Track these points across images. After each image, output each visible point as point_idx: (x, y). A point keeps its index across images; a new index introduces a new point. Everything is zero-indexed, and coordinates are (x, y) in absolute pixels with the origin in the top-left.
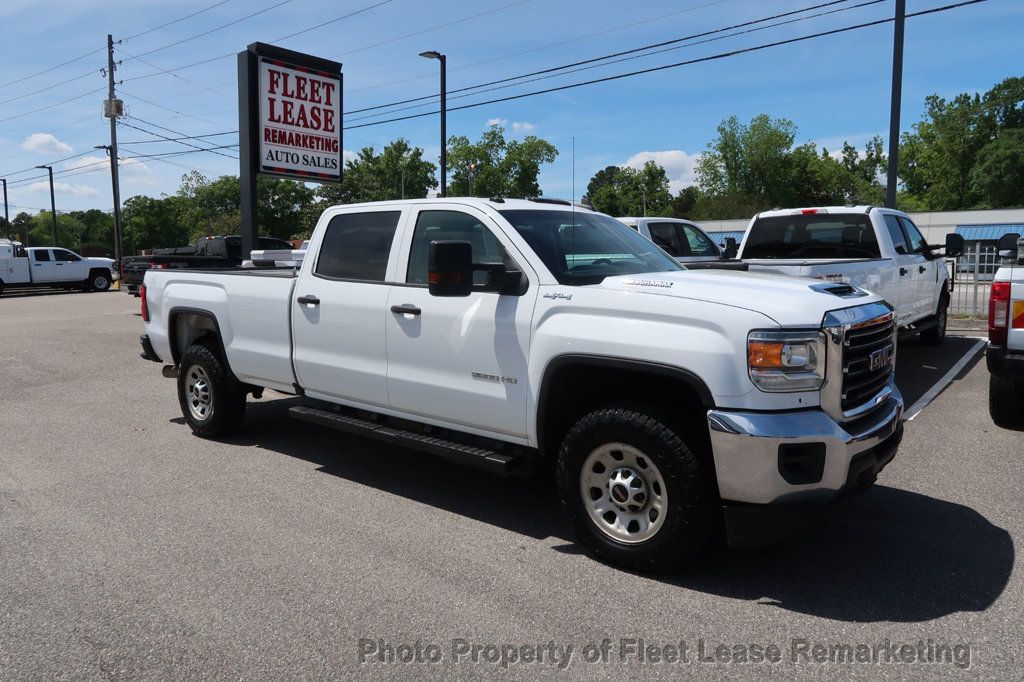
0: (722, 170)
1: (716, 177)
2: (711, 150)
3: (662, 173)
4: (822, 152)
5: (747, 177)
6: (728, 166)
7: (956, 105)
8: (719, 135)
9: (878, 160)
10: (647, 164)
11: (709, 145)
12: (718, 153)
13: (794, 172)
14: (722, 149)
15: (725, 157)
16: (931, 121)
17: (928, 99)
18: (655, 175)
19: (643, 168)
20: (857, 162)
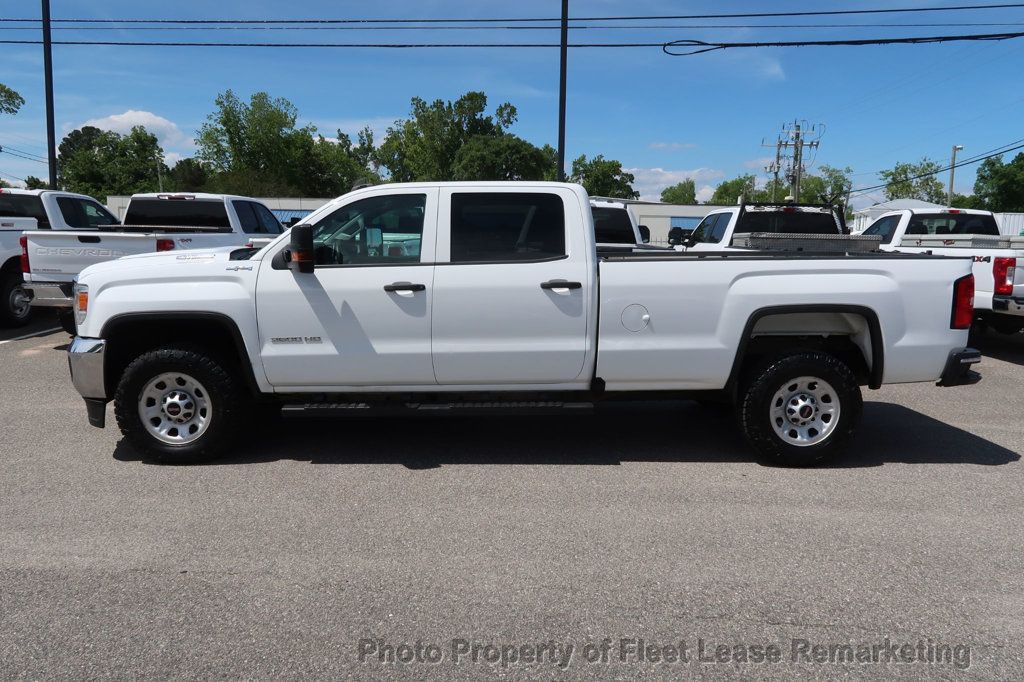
0: (225, 145)
1: (220, 152)
2: (212, 122)
3: (154, 140)
4: (319, 138)
5: (251, 154)
6: (231, 141)
7: (435, 109)
8: (218, 109)
9: (370, 149)
10: (134, 129)
11: (210, 117)
12: (220, 126)
13: (299, 153)
14: (225, 124)
15: (228, 131)
16: (416, 120)
17: (413, 100)
18: (145, 143)
19: (129, 133)
20: (351, 149)
